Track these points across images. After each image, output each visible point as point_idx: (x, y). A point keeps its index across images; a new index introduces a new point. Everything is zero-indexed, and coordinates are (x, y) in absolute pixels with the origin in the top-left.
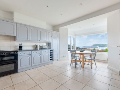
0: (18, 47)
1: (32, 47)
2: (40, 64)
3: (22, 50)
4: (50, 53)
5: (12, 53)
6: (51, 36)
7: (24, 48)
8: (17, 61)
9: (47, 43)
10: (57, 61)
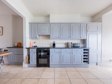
0: (52, 45)
1: (64, 44)
2: (69, 64)
3: (55, 47)
4: (84, 53)
5: (46, 49)
6: (87, 31)
7: (57, 46)
8: (49, 57)
9: (81, 40)
10: (97, 65)
